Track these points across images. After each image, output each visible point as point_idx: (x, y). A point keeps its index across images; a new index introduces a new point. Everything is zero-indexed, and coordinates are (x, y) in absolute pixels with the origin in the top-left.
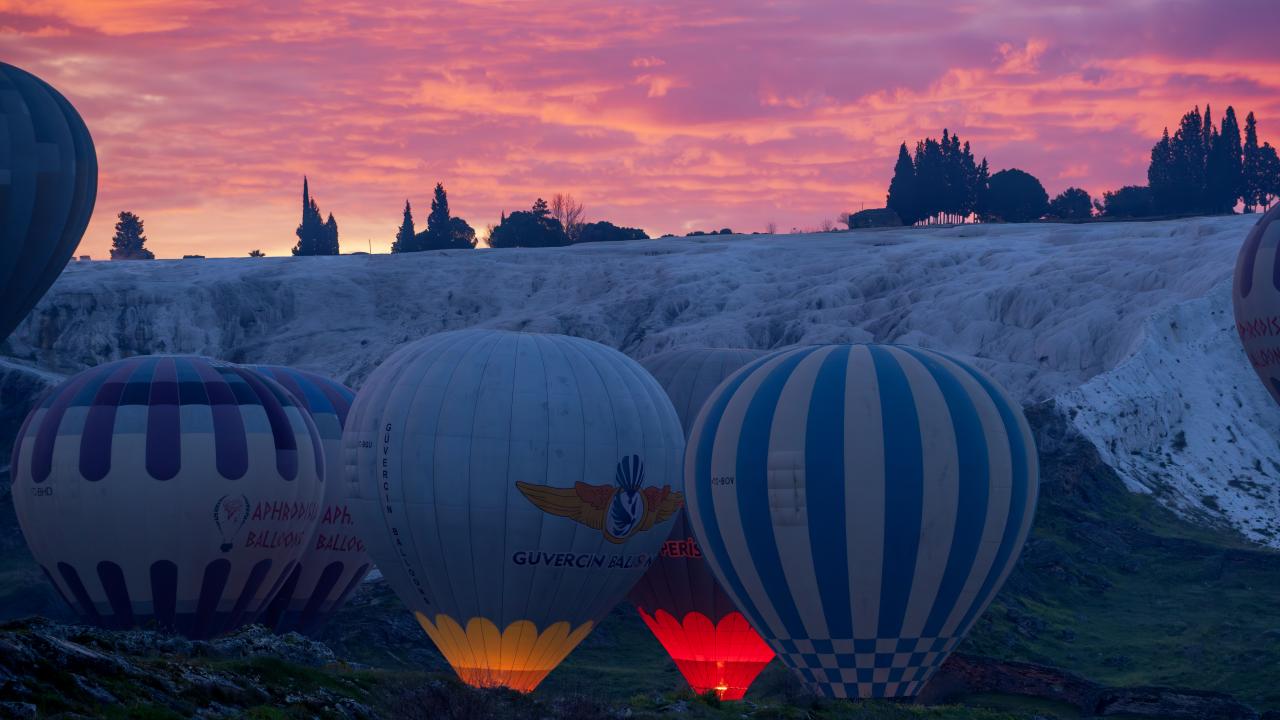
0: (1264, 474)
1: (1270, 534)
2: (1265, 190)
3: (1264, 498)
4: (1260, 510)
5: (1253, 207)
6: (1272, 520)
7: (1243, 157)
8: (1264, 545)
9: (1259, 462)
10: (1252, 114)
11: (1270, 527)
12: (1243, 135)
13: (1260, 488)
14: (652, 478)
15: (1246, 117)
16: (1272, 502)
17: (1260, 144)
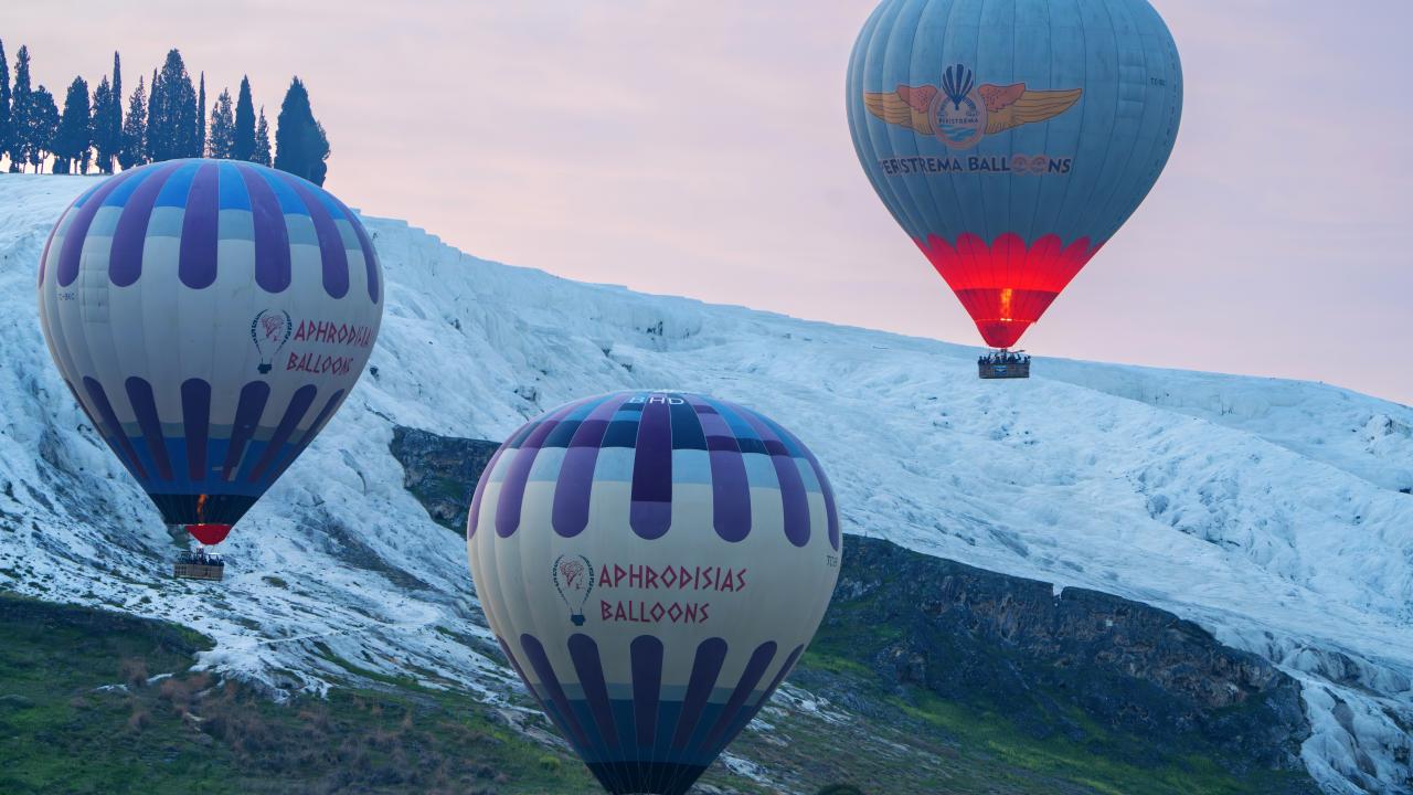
0: (15, 500)
1: (18, 576)
2: (38, 145)
3: (13, 531)
4: (7, 545)
5: (21, 166)
6: (21, 558)
7: (11, 101)
8: (9, 589)
9: (10, 485)
10: (24, 48)
11: (18, 567)
12: (13, 74)
13: (10, 518)
15: (17, 52)
16: (23, 536)
17: (34, 88)
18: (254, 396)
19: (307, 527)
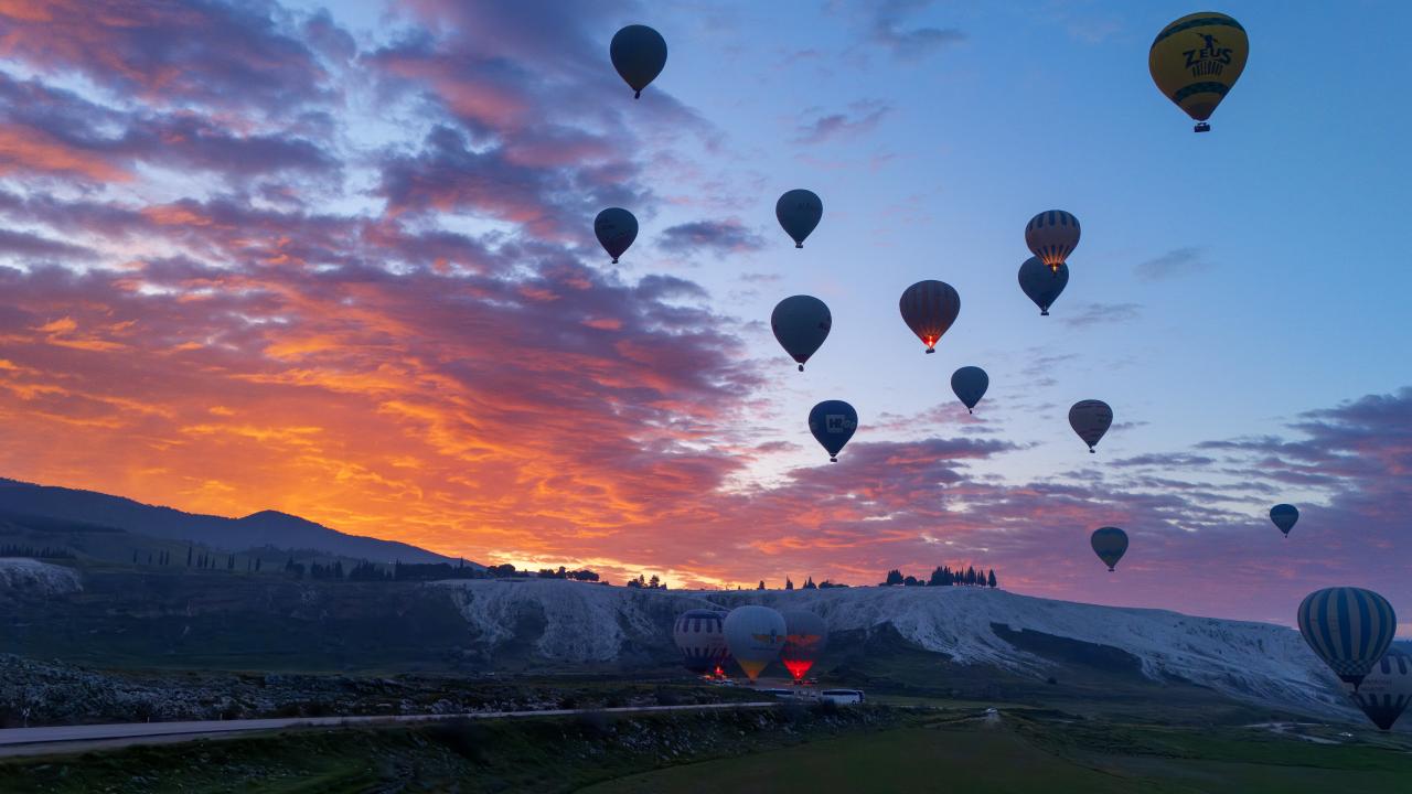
14: (779, 633)
18: (706, 650)
19: (976, 638)
